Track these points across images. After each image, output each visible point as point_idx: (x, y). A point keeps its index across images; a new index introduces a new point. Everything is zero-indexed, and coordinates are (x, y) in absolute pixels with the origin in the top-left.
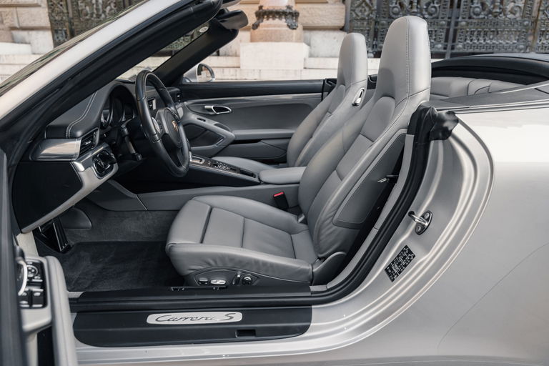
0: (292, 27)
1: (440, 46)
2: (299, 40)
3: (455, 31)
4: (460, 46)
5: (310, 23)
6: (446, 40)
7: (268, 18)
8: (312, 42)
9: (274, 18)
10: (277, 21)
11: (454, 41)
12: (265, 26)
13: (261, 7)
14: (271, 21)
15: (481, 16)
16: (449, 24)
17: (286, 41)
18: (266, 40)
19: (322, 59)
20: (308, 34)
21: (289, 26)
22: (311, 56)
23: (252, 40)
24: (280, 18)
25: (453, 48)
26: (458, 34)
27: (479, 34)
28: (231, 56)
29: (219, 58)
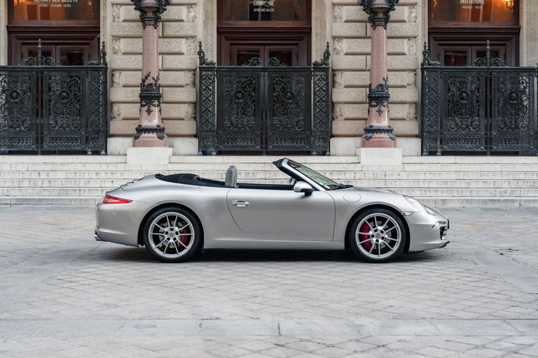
0: (161, 138)
1: (258, 147)
2: (165, 145)
3: (266, 138)
4: (271, 147)
5: (173, 133)
6: (262, 144)
7: (145, 133)
8: (174, 145)
9: (149, 133)
10: (151, 135)
11: (266, 144)
12: (144, 137)
13: (140, 126)
14: (147, 135)
15: (281, 129)
16: (262, 134)
17: (157, 146)
18: (144, 146)
19: (181, 157)
20: (171, 140)
21: (158, 137)
22: (174, 155)
23: (134, 145)
24: (153, 133)
25: (266, 148)
26: (269, 140)
27: (281, 139)
28: (116, 155)
29: (107, 157)
